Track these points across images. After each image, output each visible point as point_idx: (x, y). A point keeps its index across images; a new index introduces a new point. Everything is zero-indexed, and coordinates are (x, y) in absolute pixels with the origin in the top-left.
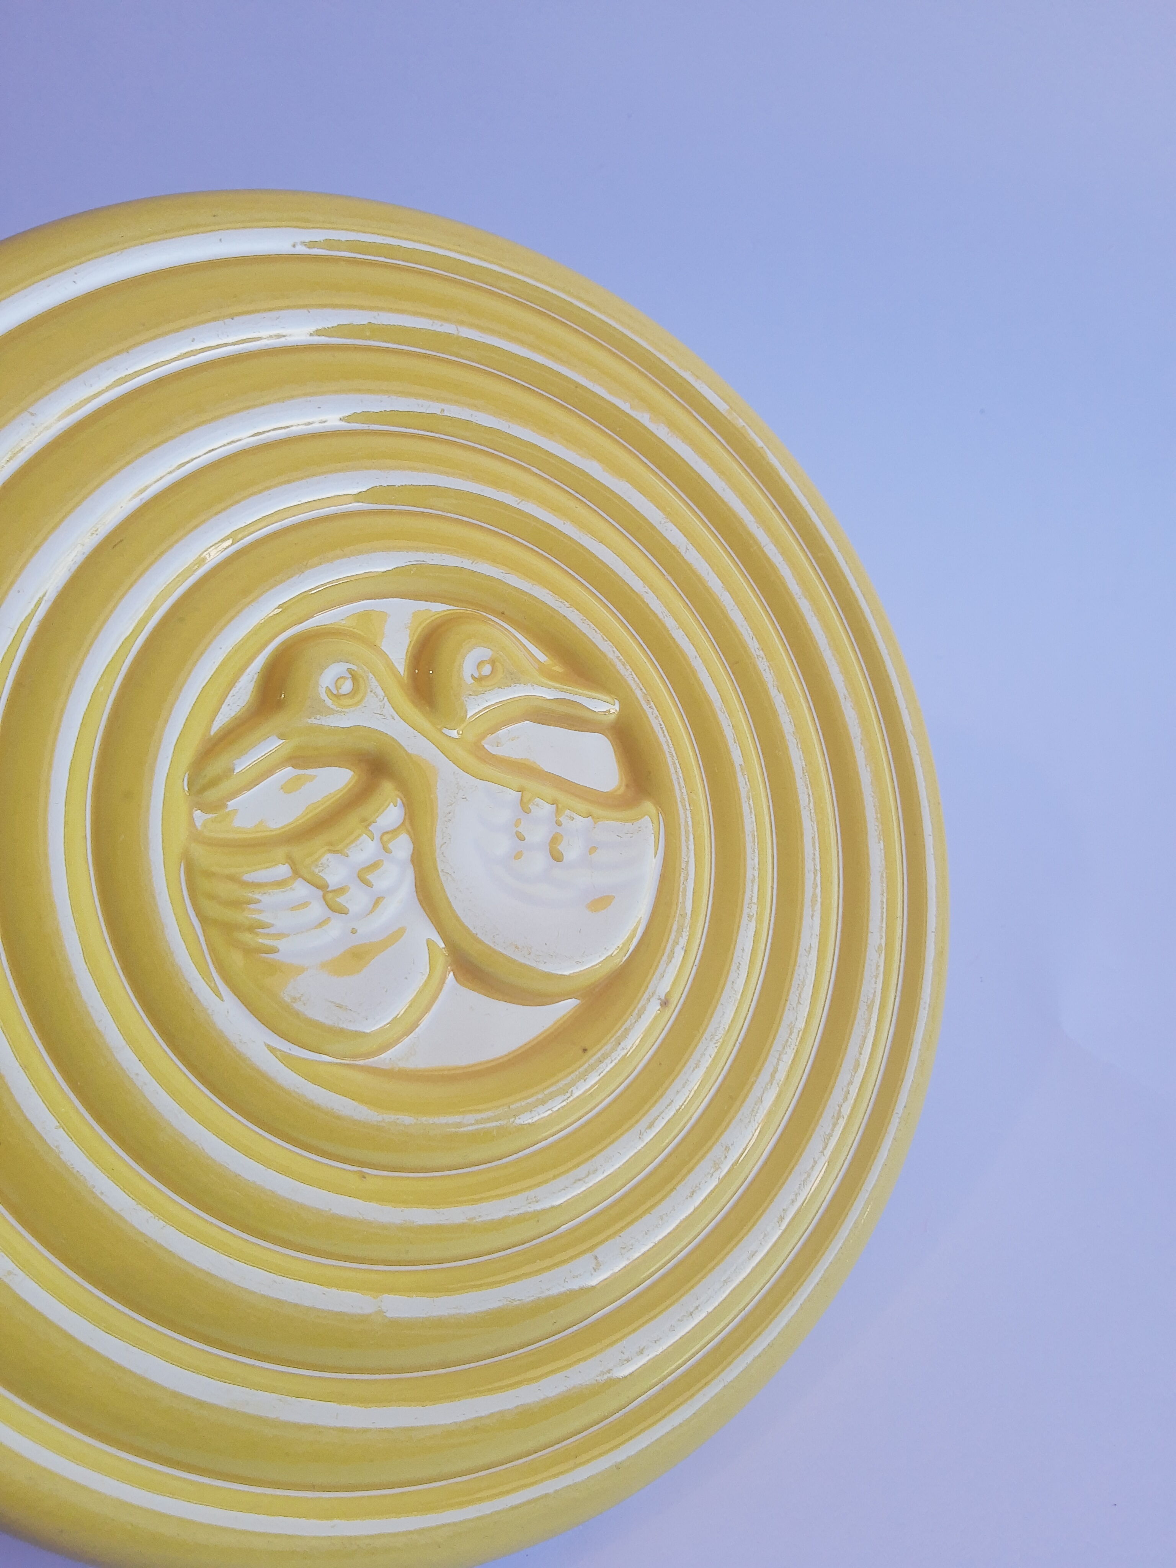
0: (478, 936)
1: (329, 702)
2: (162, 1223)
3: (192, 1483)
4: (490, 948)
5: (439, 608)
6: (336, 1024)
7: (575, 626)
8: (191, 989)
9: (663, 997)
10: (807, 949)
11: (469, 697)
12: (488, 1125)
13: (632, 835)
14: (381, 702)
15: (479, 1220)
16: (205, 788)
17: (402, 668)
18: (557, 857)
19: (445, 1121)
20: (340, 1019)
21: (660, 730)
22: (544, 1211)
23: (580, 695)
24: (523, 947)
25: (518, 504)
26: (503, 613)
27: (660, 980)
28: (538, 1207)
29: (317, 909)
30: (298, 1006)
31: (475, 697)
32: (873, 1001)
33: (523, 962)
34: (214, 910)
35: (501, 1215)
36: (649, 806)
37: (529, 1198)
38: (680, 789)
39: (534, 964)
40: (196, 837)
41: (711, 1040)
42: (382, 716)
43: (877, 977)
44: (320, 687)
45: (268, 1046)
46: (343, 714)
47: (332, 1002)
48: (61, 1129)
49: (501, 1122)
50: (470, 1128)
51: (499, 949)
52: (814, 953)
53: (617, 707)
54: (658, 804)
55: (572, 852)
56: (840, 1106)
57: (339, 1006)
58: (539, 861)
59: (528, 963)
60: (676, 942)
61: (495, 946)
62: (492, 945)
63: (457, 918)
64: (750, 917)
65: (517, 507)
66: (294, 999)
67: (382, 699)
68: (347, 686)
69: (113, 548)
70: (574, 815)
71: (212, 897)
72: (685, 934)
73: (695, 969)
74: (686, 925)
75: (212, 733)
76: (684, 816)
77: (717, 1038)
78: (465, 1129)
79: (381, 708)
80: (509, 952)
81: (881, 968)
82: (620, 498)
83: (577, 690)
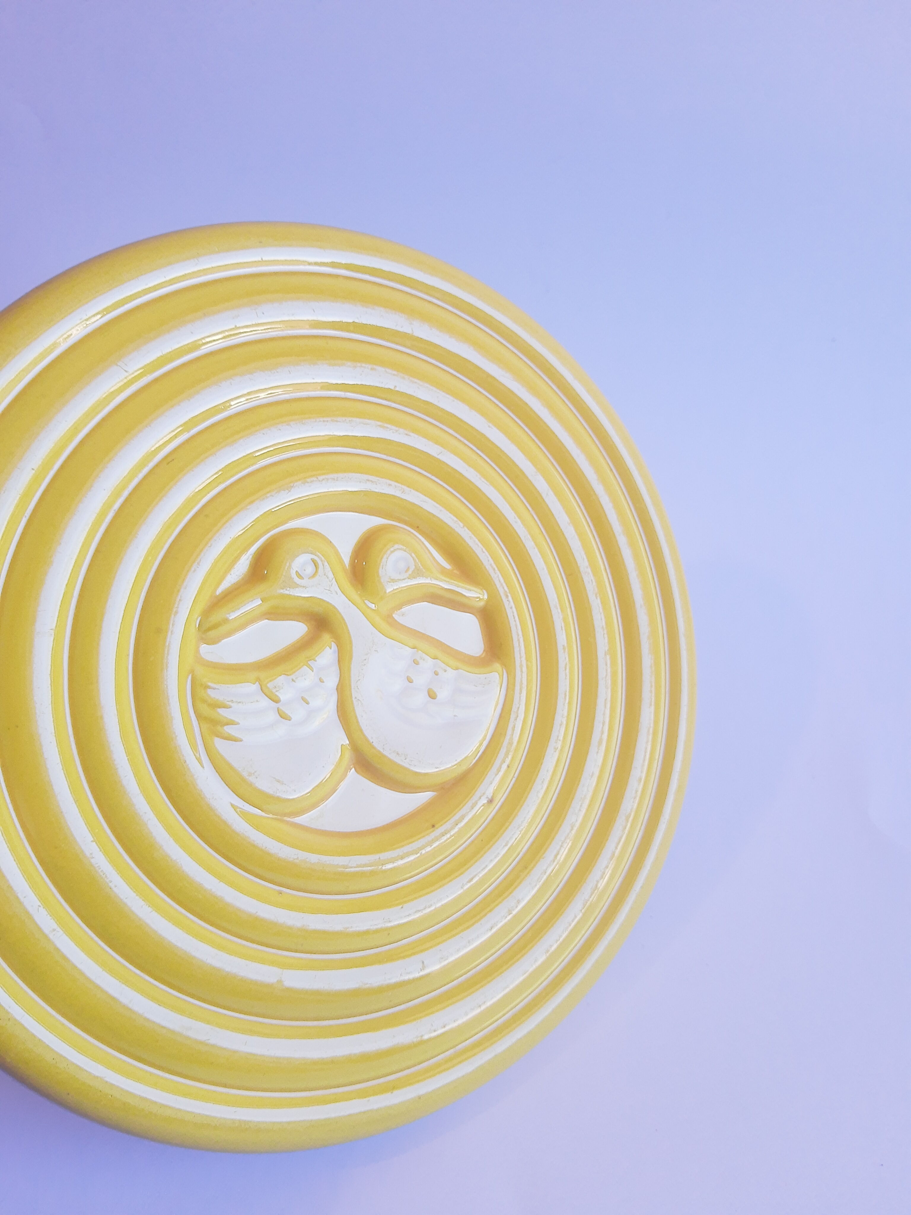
0: (373, 744)
1: (296, 580)
2: (150, 909)
3: (151, 1074)
4: (379, 752)
5: (377, 521)
6: (275, 794)
7: (465, 541)
8: (186, 761)
9: (490, 797)
10: (591, 775)
11: (388, 583)
12: (364, 869)
13: (483, 686)
14: (330, 582)
15: (351, 930)
16: (209, 629)
17: (347, 560)
18: (432, 695)
19: (337, 863)
20: (278, 790)
21: (512, 616)
22: (392, 927)
23: (462, 587)
24: (402, 754)
25: (438, 455)
26: (418, 527)
27: (489, 785)
28: (389, 925)
29: (273, 716)
30: (252, 779)
31: (392, 583)
32: (630, 814)
33: (401, 763)
34: (205, 710)
35: (365, 928)
36: (497, 666)
37: (385, 919)
38: (521, 658)
39: (407, 766)
40: (199, 660)
41: (518, 829)
42: (330, 591)
43: (635, 798)
44: (292, 569)
45: (232, 805)
46: (304, 588)
47: (274, 778)
48: (94, 843)
49: (373, 868)
50: (352, 870)
51: (385, 753)
52: (595, 779)
53: (486, 597)
54: (504, 665)
55: (443, 694)
56: (598, 882)
57: (278, 781)
58: (421, 698)
59: (404, 765)
60: (503, 761)
61: (384, 751)
62: (382, 750)
63: (361, 730)
64: (556, 749)
65: (438, 457)
66: (250, 774)
67: (331, 580)
68: (310, 569)
69: (168, 464)
70: (448, 668)
71: (204, 701)
72: (510, 757)
73: (514, 779)
74: (512, 750)
75: (218, 593)
76: (521, 676)
77: (522, 827)
78: (350, 870)
79: (329, 586)
80: (393, 757)
81: (639, 793)
82: (507, 456)
83: (460, 584)
